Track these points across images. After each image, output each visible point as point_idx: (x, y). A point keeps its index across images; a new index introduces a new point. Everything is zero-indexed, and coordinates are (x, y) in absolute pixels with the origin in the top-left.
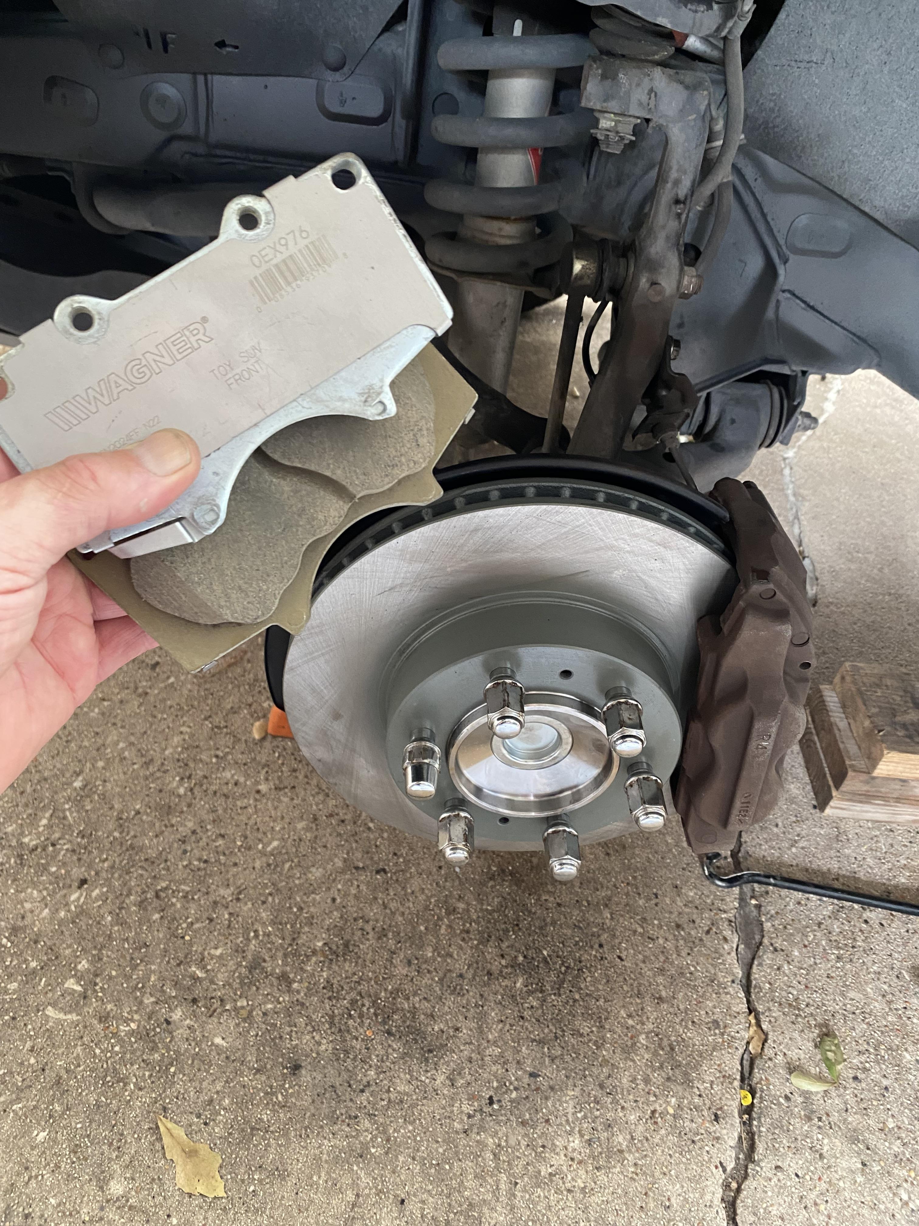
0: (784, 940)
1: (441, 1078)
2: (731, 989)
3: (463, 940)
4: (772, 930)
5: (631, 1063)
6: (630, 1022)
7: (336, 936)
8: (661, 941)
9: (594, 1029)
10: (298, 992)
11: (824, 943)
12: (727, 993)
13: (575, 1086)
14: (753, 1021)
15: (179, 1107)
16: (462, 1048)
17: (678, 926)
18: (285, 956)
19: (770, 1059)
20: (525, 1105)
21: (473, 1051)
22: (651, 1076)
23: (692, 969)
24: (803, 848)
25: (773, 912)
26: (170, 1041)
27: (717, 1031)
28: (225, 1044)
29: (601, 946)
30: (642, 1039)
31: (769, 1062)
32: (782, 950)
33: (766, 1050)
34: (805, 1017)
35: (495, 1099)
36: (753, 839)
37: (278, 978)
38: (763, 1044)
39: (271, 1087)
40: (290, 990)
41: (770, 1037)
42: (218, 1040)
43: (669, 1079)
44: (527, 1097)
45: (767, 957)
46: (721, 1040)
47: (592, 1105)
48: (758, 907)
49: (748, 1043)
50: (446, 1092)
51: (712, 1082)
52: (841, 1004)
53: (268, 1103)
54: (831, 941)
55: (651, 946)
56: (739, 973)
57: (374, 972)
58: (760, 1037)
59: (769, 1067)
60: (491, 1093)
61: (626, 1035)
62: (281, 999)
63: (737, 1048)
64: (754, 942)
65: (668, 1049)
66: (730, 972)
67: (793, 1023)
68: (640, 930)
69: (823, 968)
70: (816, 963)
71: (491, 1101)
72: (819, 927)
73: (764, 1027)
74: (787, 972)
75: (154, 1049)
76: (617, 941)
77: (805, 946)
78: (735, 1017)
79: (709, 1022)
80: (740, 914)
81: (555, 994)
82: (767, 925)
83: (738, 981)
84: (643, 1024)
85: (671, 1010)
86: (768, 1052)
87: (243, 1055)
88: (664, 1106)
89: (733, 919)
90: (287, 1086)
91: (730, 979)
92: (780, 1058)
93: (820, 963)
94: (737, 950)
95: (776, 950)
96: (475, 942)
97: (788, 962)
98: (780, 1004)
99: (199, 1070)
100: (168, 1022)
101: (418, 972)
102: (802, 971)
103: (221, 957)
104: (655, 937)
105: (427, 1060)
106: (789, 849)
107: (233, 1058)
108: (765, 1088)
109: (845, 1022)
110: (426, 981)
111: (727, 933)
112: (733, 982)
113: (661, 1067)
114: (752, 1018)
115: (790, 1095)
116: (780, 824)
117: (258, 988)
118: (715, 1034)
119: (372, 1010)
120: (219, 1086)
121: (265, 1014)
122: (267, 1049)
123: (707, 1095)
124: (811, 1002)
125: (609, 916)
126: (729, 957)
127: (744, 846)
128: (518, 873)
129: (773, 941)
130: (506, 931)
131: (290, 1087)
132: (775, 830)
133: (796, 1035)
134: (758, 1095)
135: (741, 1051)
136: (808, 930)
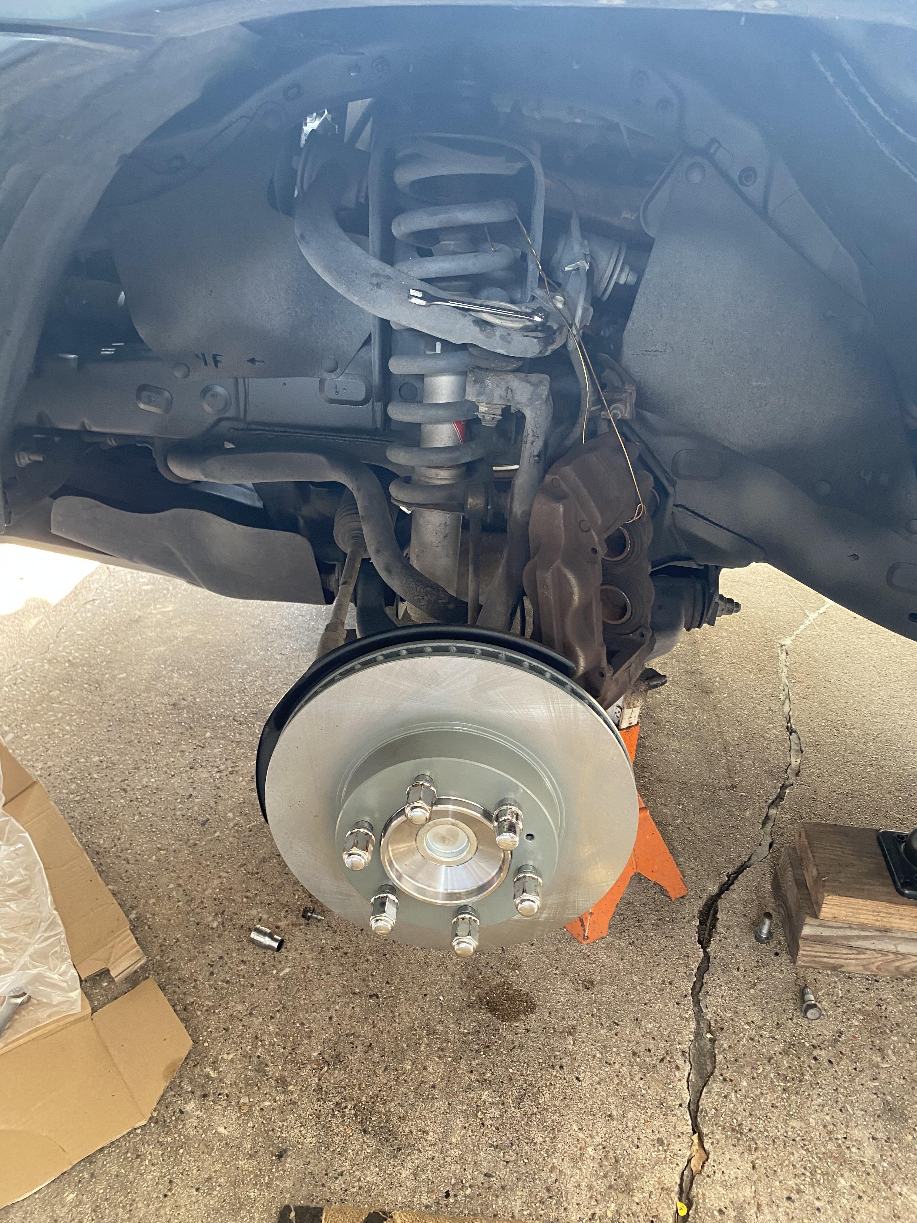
0: (734, 1071)
1: (405, 1173)
2: (678, 1112)
3: (439, 1057)
4: (723, 1061)
5: (578, 1171)
6: (581, 1135)
7: (330, 1048)
8: (617, 1066)
9: (547, 1139)
10: (292, 1093)
11: (772, 1075)
12: (674, 1115)
13: (524, 1188)
14: (696, 1141)
15: (183, 1181)
16: (427, 1148)
17: (634, 1054)
18: (285, 1063)
19: (708, 1176)
20: (478, 1201)
21: (436, 1151)
22: (594, 1183)
23: (644, 1092)
24: (761, 990)
25: (726, 1046)
26: (182, 1128)
27: (661, 1148)
28: (226, 1133)
29: (561, 1067)
30: (590, 1150)
31: (707, 1179)
32: (731, 1080)
33: (705, 1168)
34: (747, 1141)
35: (451, 1194)
36: (714, 980)
37: (276, 1081)
38: (704, 1163)
39: (260, 1170)
40: (285, 1092)
41: (710, 1156)
42: (221, 1130)
43: (611, 1187)
44: (480, 1194)
45: (715, 1086)
46: (664, 1156)
47: (538, 1205)
48: (713, 1041)
49: (689, 1161)
50: (408, 1184)
51: (651, 1192)
52: (782, 1131)
53: (256, 1184)
54: (779, 1074)
55: (607, 1070)
56: (687, 1097)
57: (359, 1080)
58: (701, 1157)
59: (707, 1183)
60: (449, 1188)
61: (576, 1146)
62: (278, 1098)
63: (677, 1164)
64: (706, 1072)
65: (613, 1161)
66: (678, 1096)
67: (734, 1146)
68: (599, 1055)
69: (769, 1097)
70: (762, 1094)
71: (447, 1195)
72: (769, 1061)
73: (706, 1147)
74: (734, 1099)
75: (167, 1134)
76: (576, 1064)
77: (753, 1078)
78: (679, 1137)
79: (653, 1140)
80: (695, 1046)
81: (515, 1107)
82: (720, 1058)
83: (685, 1105)
84: (592, 1138)
85: (621, 1127)
86: (708, 1170)
87: (241, 1142)
88: (604, 1210)
89: (687, 1050)
90: (274, 1170)
91: (678, 1103)
92: (718, 1175)
93: (767, 1094)
94: (688, 1078)
95: (725, 1080)
96: (450, 1059)
97: (736, 1092)
98: (724, 1128)
99: (203, 1153)
100: (182, 1112)
101: (396, 1081)
102: (748, 1099)
103: (232, 1061)
104: (612, 1062)
105: (395, 1157)
106: (748, 990)
107: (231, 1144)
108: (701, 1201)
109: (785, 1147)
110: (403, 1090)
111: (680, 1062)
112: (681, 1105)
113: (605, 1176)
114: (695, 1137)
115: (724, 1209)
116: (742, 968)
117: (259, 1088)
118: (659, 1151)
119: (353, 1112)
120: (218, 1167)
121: (262, 1110)
122: (261, 1139)
123: (645, 1204)
124: (754, 1128)
125: (572, 1042)
126: (679, 1083)
127: (705, 986)
128: (494, 1002)
129: (723, 1072)
130: (477, 1051)
131: (276, 1172)
132: (736, 973)
133: (737, 1156)
134: (694, 1207)
135: (682, 1166)
136: (759, 1063)
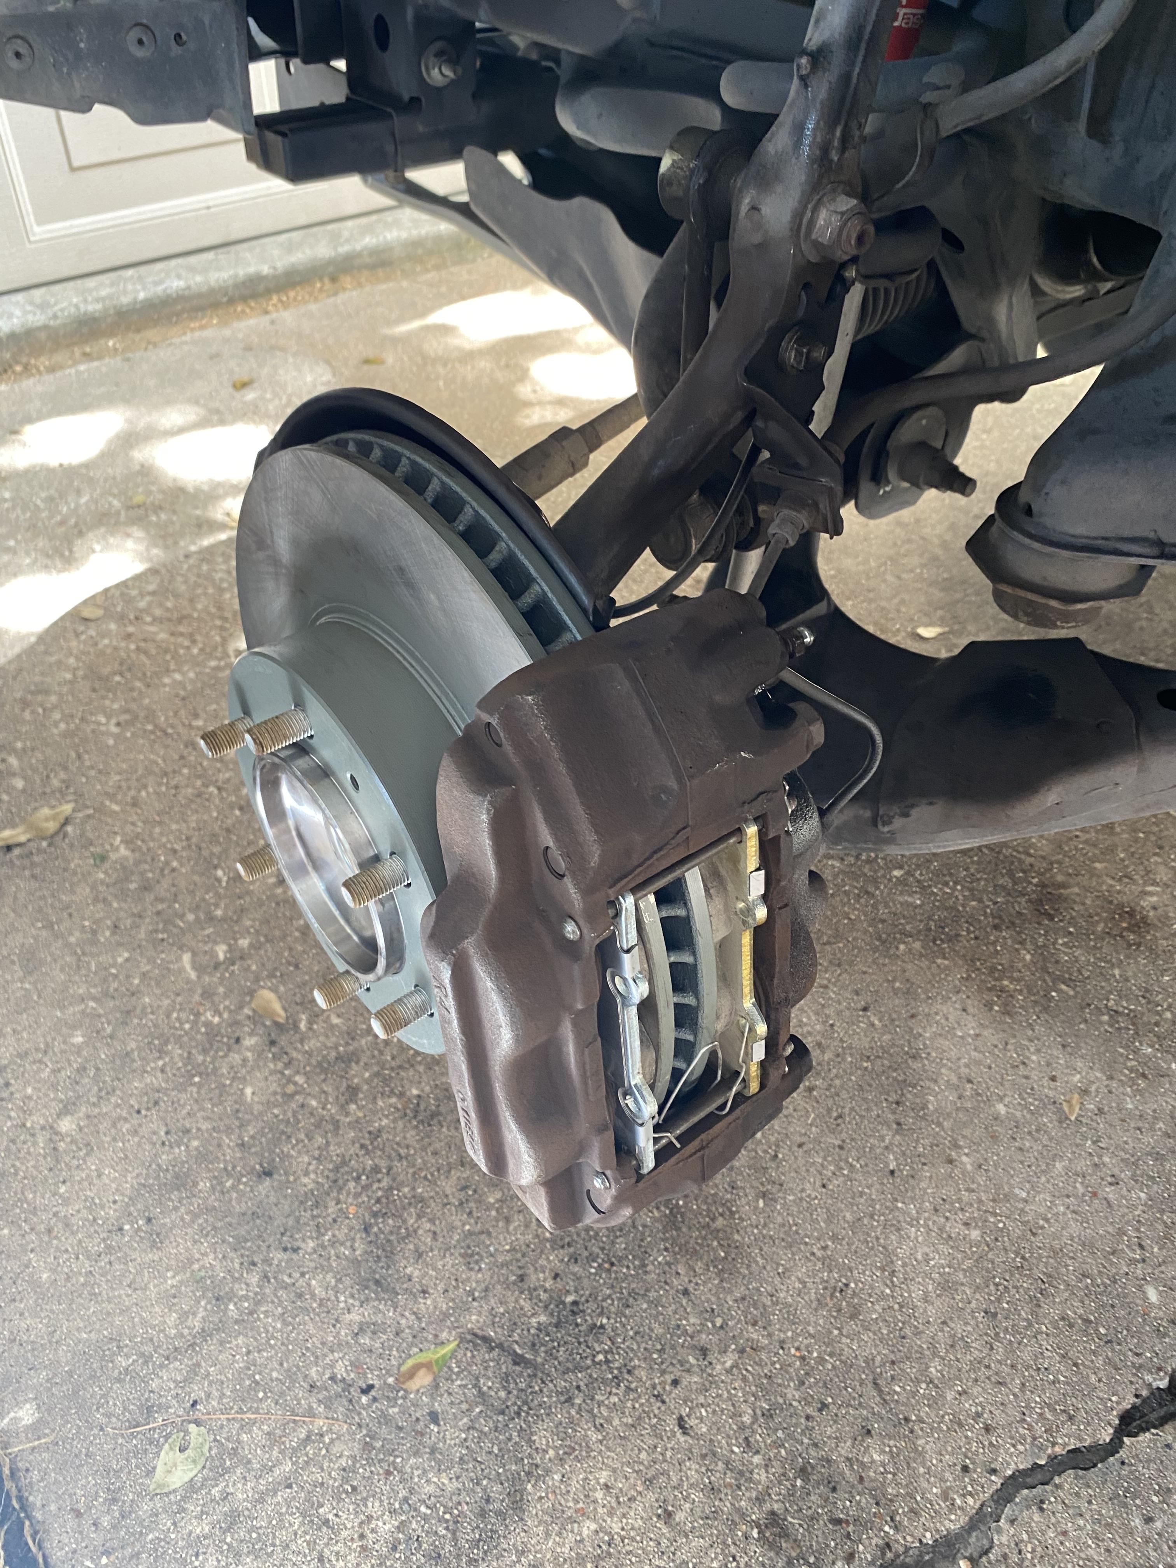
7: (437, 1099)
9: (551, 1452)
10: (347, 1114)
17: (804, 1469)
20: (390, 1433)
21: (412, 1327)
26: (222, 1057)
28: (249, 1099)
39: (234, 1167)
40: (343, 1108)
42: (248, 1091)
44: (401, 1428)
47: (448, 1517)
50: (343, 1333)
53: (215, 1177)
61: (577, 1502)
62: (329, 1106)
71: (366, 1391)
75: (205, 1051)
76: (701, 1399)
80: (919, 1555)
84: (611, 1514)
87: (249, 1121)
89: (898, 1550)
90: (244, 1180)
99: (211, 1099)
100: (238, 1040)
101: (461, 1204)
103: (332, 1027)
104: (755, 1447)
105: (365, 1287)
107: (240, 1115)
110: (457, 1219)
111: (865, 1554)
117: (324, 1080)
119: (380, 1193)
120: (206, 1126)
121: (303, 1106)
122: (270, 1136)
131: (245, 1184)
